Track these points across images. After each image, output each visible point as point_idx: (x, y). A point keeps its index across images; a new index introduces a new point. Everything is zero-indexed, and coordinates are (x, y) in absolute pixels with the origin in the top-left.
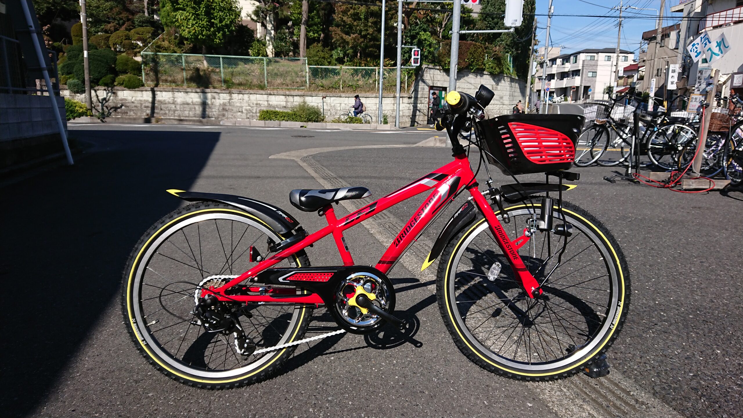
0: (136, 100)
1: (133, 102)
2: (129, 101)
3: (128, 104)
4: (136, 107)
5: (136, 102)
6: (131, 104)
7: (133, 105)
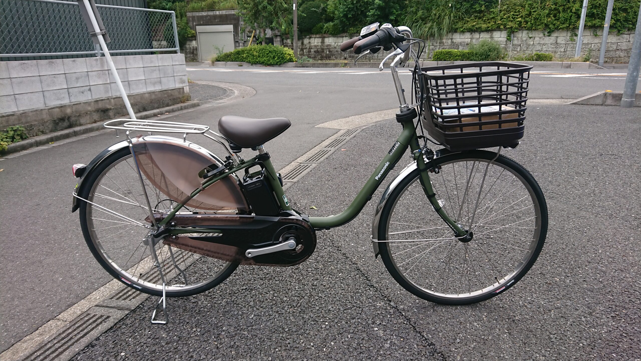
0: (337, 45)
1: (335, 48)
2: (333, 47)
3: (332, 50)
4: (337, 51)
5: (337, 47)
6: (334, 49)
7: (335, 50)
